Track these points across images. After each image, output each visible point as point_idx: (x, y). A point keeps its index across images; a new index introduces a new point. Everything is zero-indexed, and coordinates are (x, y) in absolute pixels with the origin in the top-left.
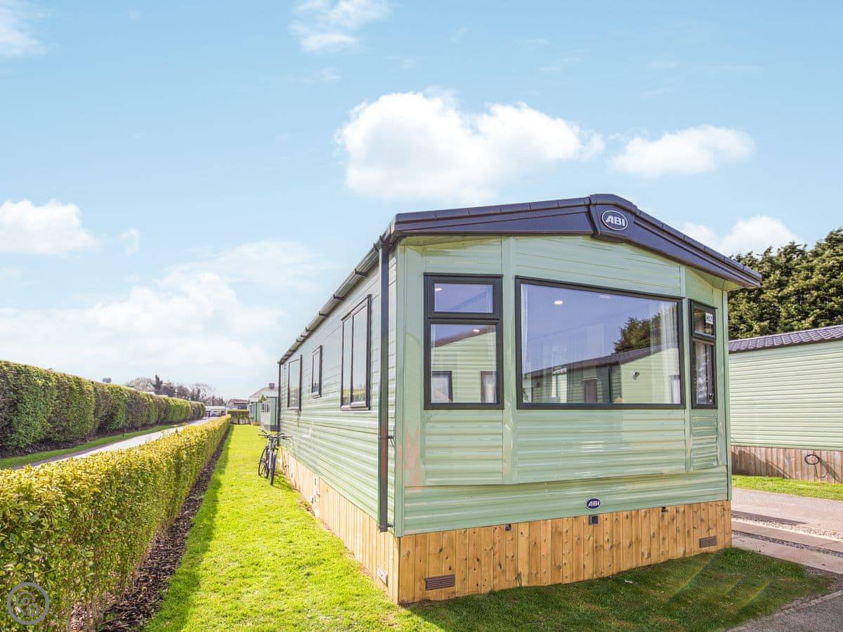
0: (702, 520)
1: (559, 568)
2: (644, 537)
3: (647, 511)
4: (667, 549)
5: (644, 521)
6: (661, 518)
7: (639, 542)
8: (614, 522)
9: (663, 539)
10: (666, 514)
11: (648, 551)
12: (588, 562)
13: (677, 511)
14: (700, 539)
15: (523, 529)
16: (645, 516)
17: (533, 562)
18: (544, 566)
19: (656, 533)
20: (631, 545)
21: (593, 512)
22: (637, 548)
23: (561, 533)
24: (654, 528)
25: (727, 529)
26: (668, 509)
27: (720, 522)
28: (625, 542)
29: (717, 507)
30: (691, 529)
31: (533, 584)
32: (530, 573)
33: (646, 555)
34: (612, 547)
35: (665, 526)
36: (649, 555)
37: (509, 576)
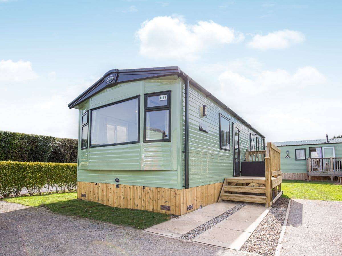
0: (162, 197)
1: (108, 200)
2: (136, 197)
3: (137, 187)
4: (145, 205)
5: (136, 191)
6: (142, 191)
7: (134, 199)
8: (125, 188)
9: (143, 200)
10: (144, 189)
11: (137, 204)
12: (116, 201)
13: (149, 189)
14: (161, 205)
15: (100, 185)
16: (136, 189)
17: (102, 196)
18: (105, 199)
19: (140, 197)
20: (130, 199)
21: (118, 183)
22: (133, 201)
23: (109, 189)
24: (140, 195)
25: (177, 204)
26: (146, 188)
27: (173, 200)
28: (128, 197)
29: (171, 192)
30: (157, 199)
31: (102, 203)
32: (101, 199)
33: (136, 205)
34: (124, 198)
35: (144, 195)
36: (137, 205)
37: (97, 199)
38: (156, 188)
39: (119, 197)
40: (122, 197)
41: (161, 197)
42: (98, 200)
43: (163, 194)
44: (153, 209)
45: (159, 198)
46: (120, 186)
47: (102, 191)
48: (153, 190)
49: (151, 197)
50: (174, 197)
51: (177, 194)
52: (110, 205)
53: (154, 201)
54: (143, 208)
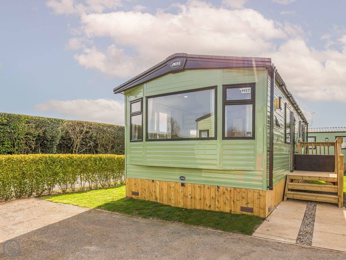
1: (170, 200)
2: (207, 197)
3: (209, 186)
4: (220, 206)
5: (207, 190)
6: (216, 191)
7: (205, 199)
8: (193, 187)
9: (218, 201)
10: (219, 190)
11: (209, 204)
12: (181, 201)
13: (226, 189)
14: (241, 207)
15: (158, 182)
16: (208, 188)
17: (161, 195)
18: (165, 198)
19: (214, 197)
20: (200, 199)
21: (183, 182)
22: (204, 201)
23: (171, 187)
24: (213, 195)
25: (262, 206)
26: (221, 188)
27: (257, 202)
28: (198, 197)
29: (255, 193)
30: (235, 201)
31: (161, 202)
32: (160, 198)
33: (208, 206)
34: (191, 198)
35: (219, 195)
36: (210, 206)
37: (154, 198)
38: (235, 188)
39: (185, 196)
40: (189, 197)
41: (241, 198)
42: (156, 199)
43: (244, 195)
44: (231, 210)
45: (238, 199)
46: (186, 185)
47: (161, 190)
48: (231, 191)
49: (228, 198)
50: (258, 198)
51: (261, 196)
52: (173, 205)
53: (232, 202)
54: (217, 209)
